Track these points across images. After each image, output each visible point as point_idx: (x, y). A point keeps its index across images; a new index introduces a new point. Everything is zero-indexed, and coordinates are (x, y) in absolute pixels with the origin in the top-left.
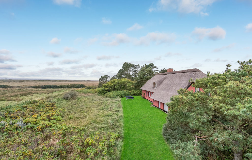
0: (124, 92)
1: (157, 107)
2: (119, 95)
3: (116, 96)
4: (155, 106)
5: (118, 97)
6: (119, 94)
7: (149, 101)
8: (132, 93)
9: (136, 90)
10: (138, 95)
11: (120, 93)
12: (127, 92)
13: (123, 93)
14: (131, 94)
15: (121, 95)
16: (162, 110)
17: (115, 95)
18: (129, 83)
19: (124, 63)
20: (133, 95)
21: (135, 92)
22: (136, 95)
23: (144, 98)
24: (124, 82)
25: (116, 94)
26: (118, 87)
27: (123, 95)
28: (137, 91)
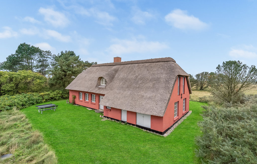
0: (27, 96)
1: (118, 121)
2: (16, 104)
3: (9, 108)
4: (112, 119)
5: (14, 108)
6: (16, 100)
7: (90, 108)
8: (46, 97)
9: (53, 91)
10: (59, 99)
11: (17, 98)
12: (36, 96)
13: (26, 99)
14: (43, 99)
15: (21, 103)
16: (134, 125)
17: (5, 105)
18: (38, 78)
19: (21, 45)
20: (49, 99)
21: (52, 95)
22: (55, 99)
23: (74, 103)
24: (25, 77)
25: (8, 103)
26: (11, 87)
27: (26, 102)
28: (55, 93)
